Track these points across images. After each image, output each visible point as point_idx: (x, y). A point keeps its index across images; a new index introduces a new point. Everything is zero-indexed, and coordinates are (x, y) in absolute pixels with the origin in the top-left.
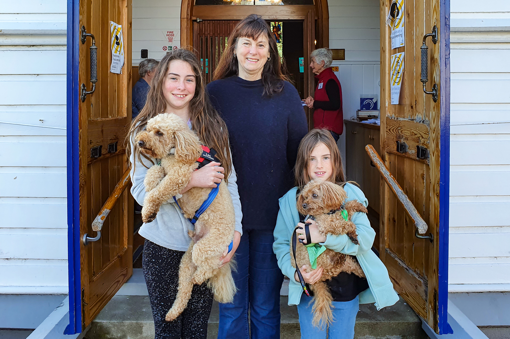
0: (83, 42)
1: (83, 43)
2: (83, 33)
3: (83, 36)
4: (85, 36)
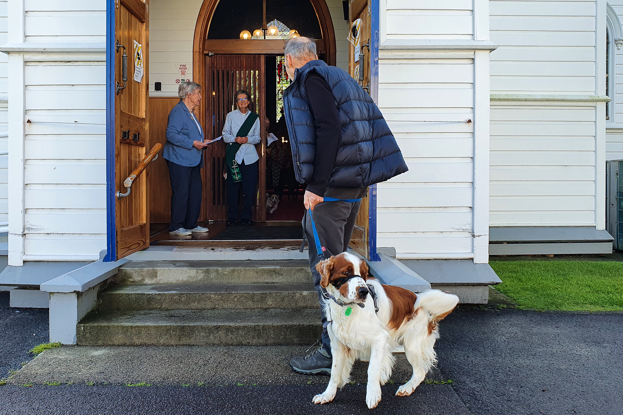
0: (118, 51)
1: (117, 52)
2: (117, 45)
3: (117, 47)
4: (119, 47)
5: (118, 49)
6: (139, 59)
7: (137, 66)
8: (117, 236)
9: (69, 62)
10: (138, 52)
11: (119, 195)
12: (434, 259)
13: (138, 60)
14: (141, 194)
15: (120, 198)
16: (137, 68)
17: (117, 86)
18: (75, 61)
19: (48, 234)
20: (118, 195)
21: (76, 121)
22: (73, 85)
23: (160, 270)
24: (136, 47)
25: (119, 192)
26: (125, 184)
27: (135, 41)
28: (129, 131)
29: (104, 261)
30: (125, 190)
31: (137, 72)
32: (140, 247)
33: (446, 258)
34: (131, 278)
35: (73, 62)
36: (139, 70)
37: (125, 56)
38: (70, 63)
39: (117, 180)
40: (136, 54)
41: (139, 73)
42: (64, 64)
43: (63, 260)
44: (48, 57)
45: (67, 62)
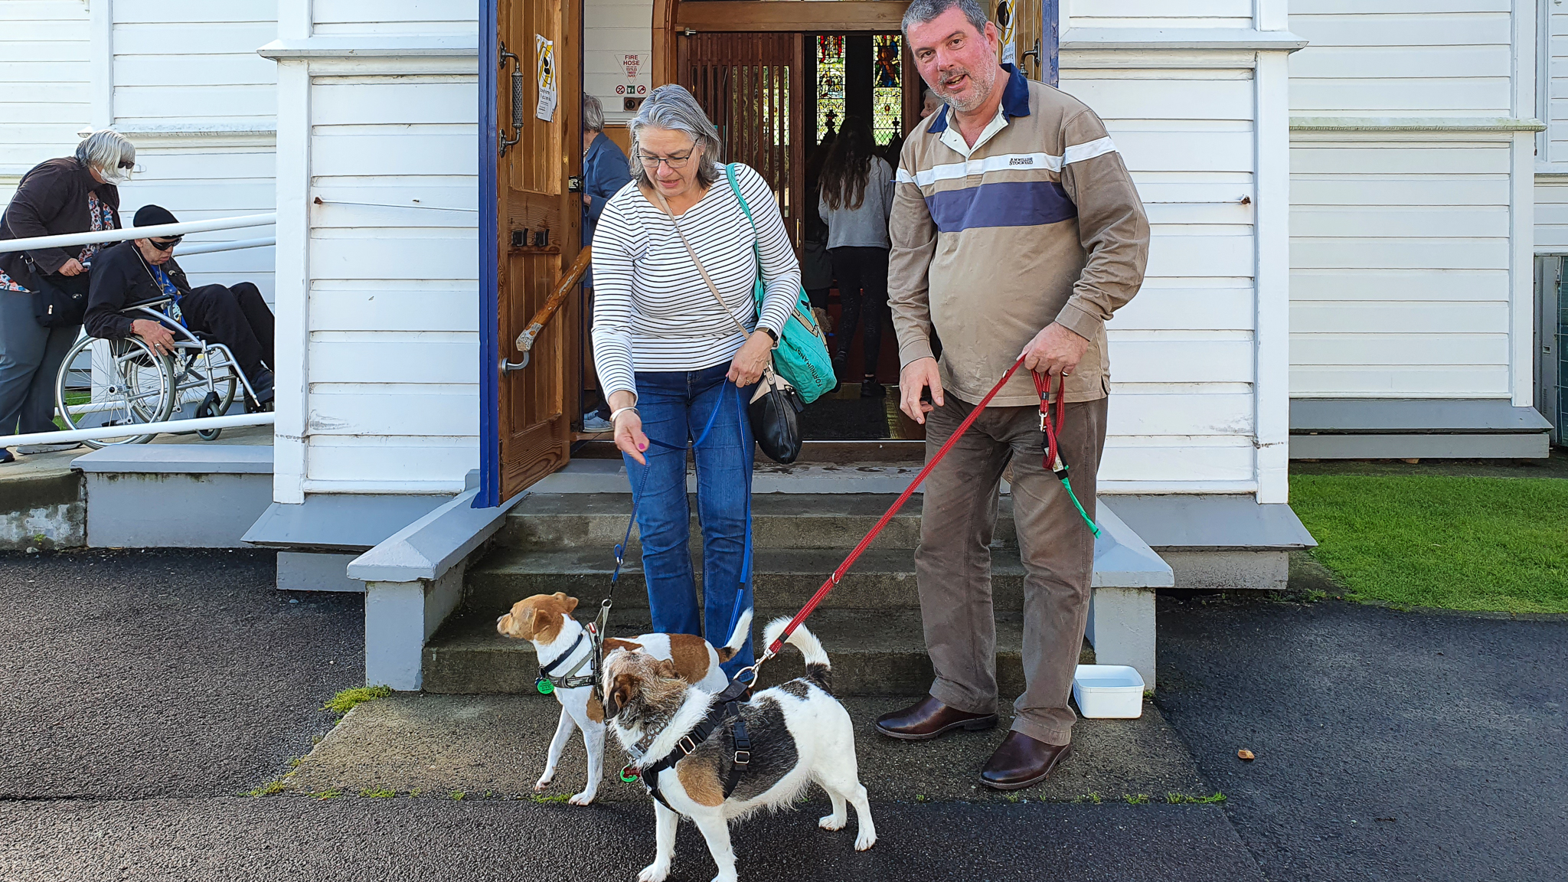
0: (502, 65)
1: (502, 68)
2: (502, 52)
3: (502, 56)
4: (505, 56)
5: (504, 60)
6: (547, 71)
7: (543, 88)
8: (501, 453)
9: (402, 76)
10: (545, 58)
11: (507, 366)
12: (1173, 494)
13: (545, 74)
14: (552, 353)
15: (508, 373)
16: (543, 91)
17: (502, 138)
18: (414, 75)
19: (356, 435)
20: (504, 367)
21: (417, 199)
22: (410, 125)
23: (595, 518)
24: (542, 47)
25: (505, 361)
26: (517, 345)
27: (539, 36)
28: (526, 230)
29: (473, 506)
30: (518, 357)
31: (543, 100)
32: (549, 466)
33: (1198, 492)
34: (533, 535)
35: (411, 77)
36: (547, 95)
37: (518, 75)
38: (404, 78)
39: (502, 335)
40: (540, 63)
41: (547, 101)
42: (391, 80)
43: (389, 492)
44: (359, 67)
45: (398, 76)
